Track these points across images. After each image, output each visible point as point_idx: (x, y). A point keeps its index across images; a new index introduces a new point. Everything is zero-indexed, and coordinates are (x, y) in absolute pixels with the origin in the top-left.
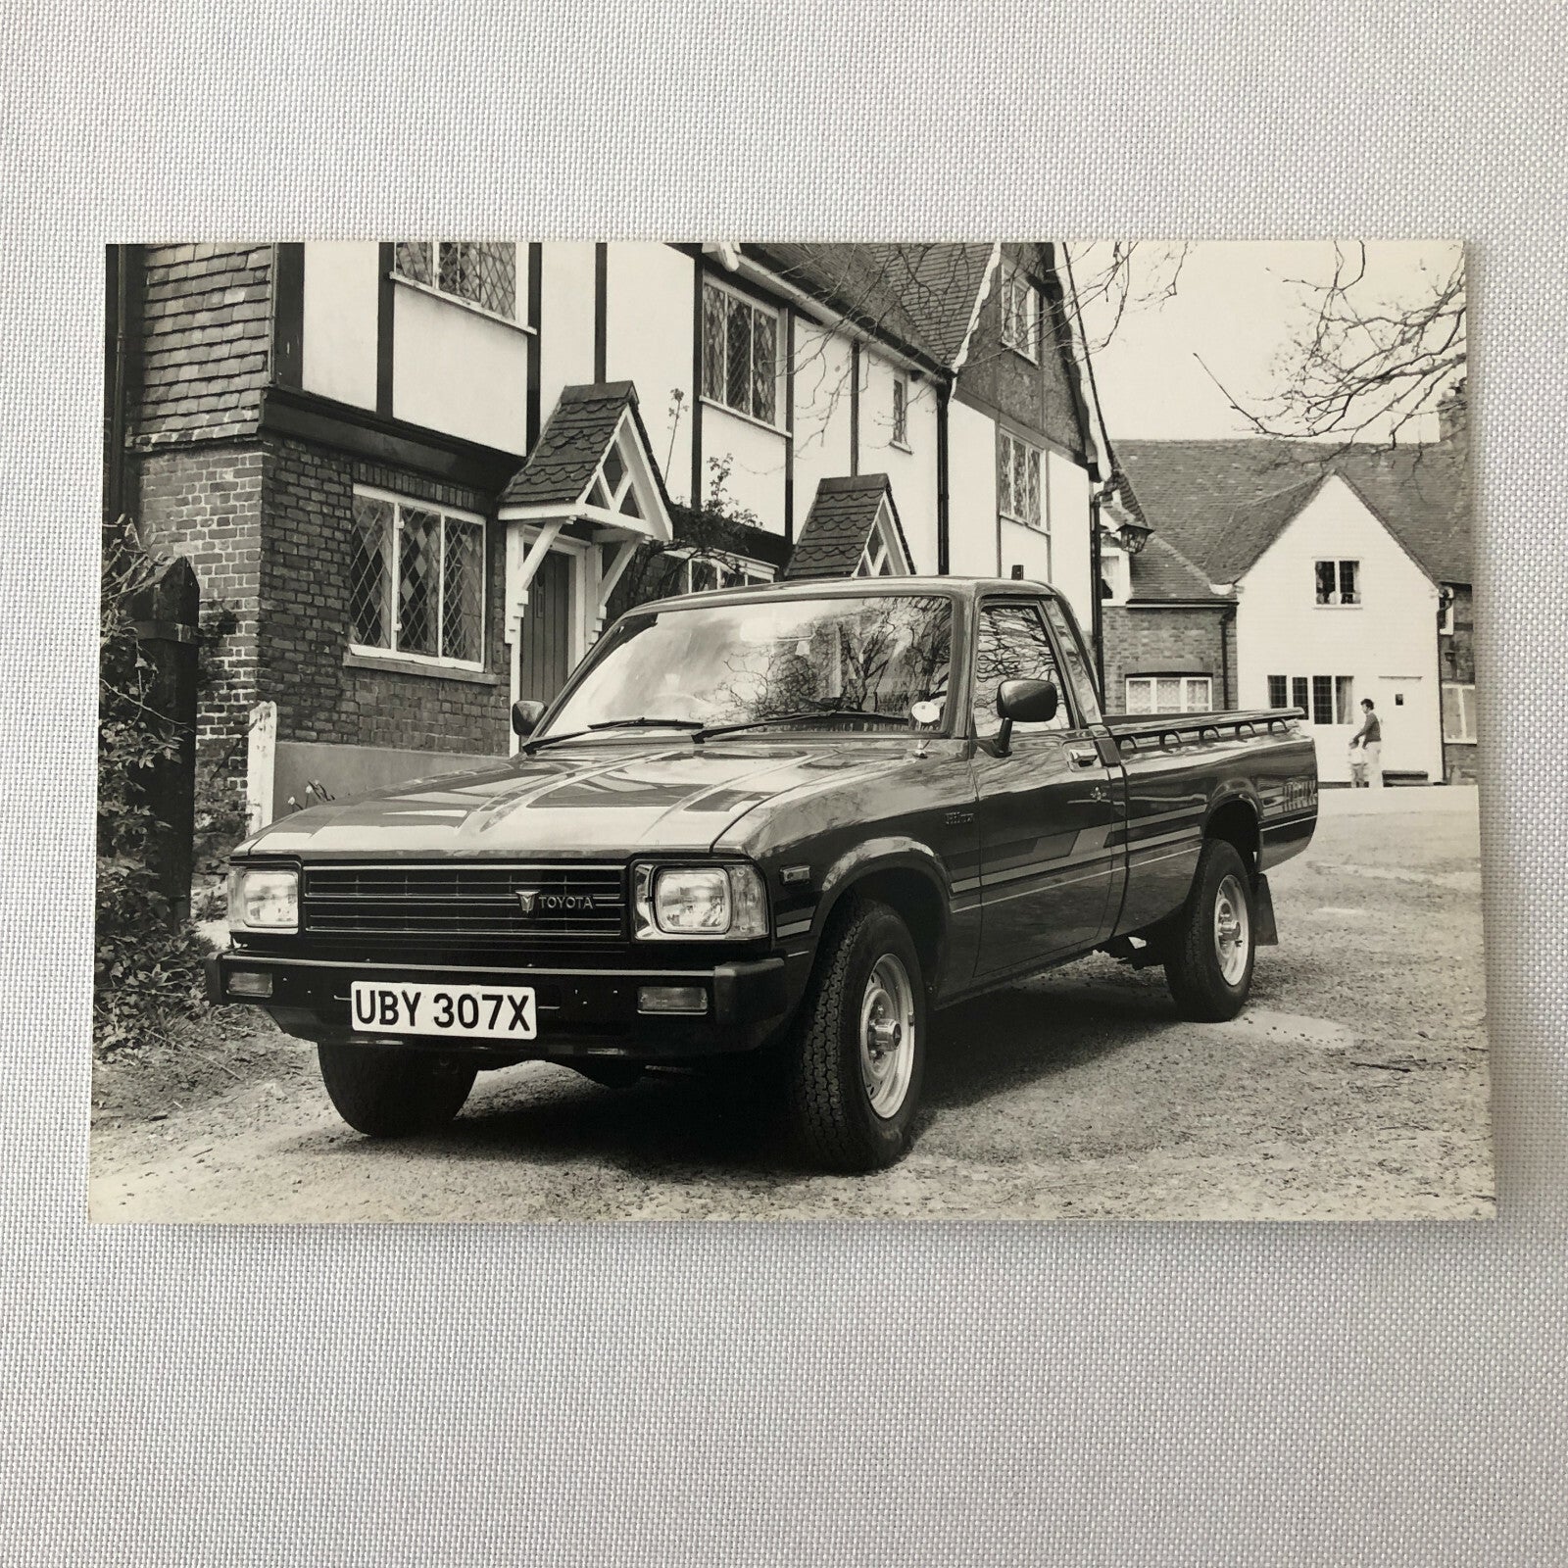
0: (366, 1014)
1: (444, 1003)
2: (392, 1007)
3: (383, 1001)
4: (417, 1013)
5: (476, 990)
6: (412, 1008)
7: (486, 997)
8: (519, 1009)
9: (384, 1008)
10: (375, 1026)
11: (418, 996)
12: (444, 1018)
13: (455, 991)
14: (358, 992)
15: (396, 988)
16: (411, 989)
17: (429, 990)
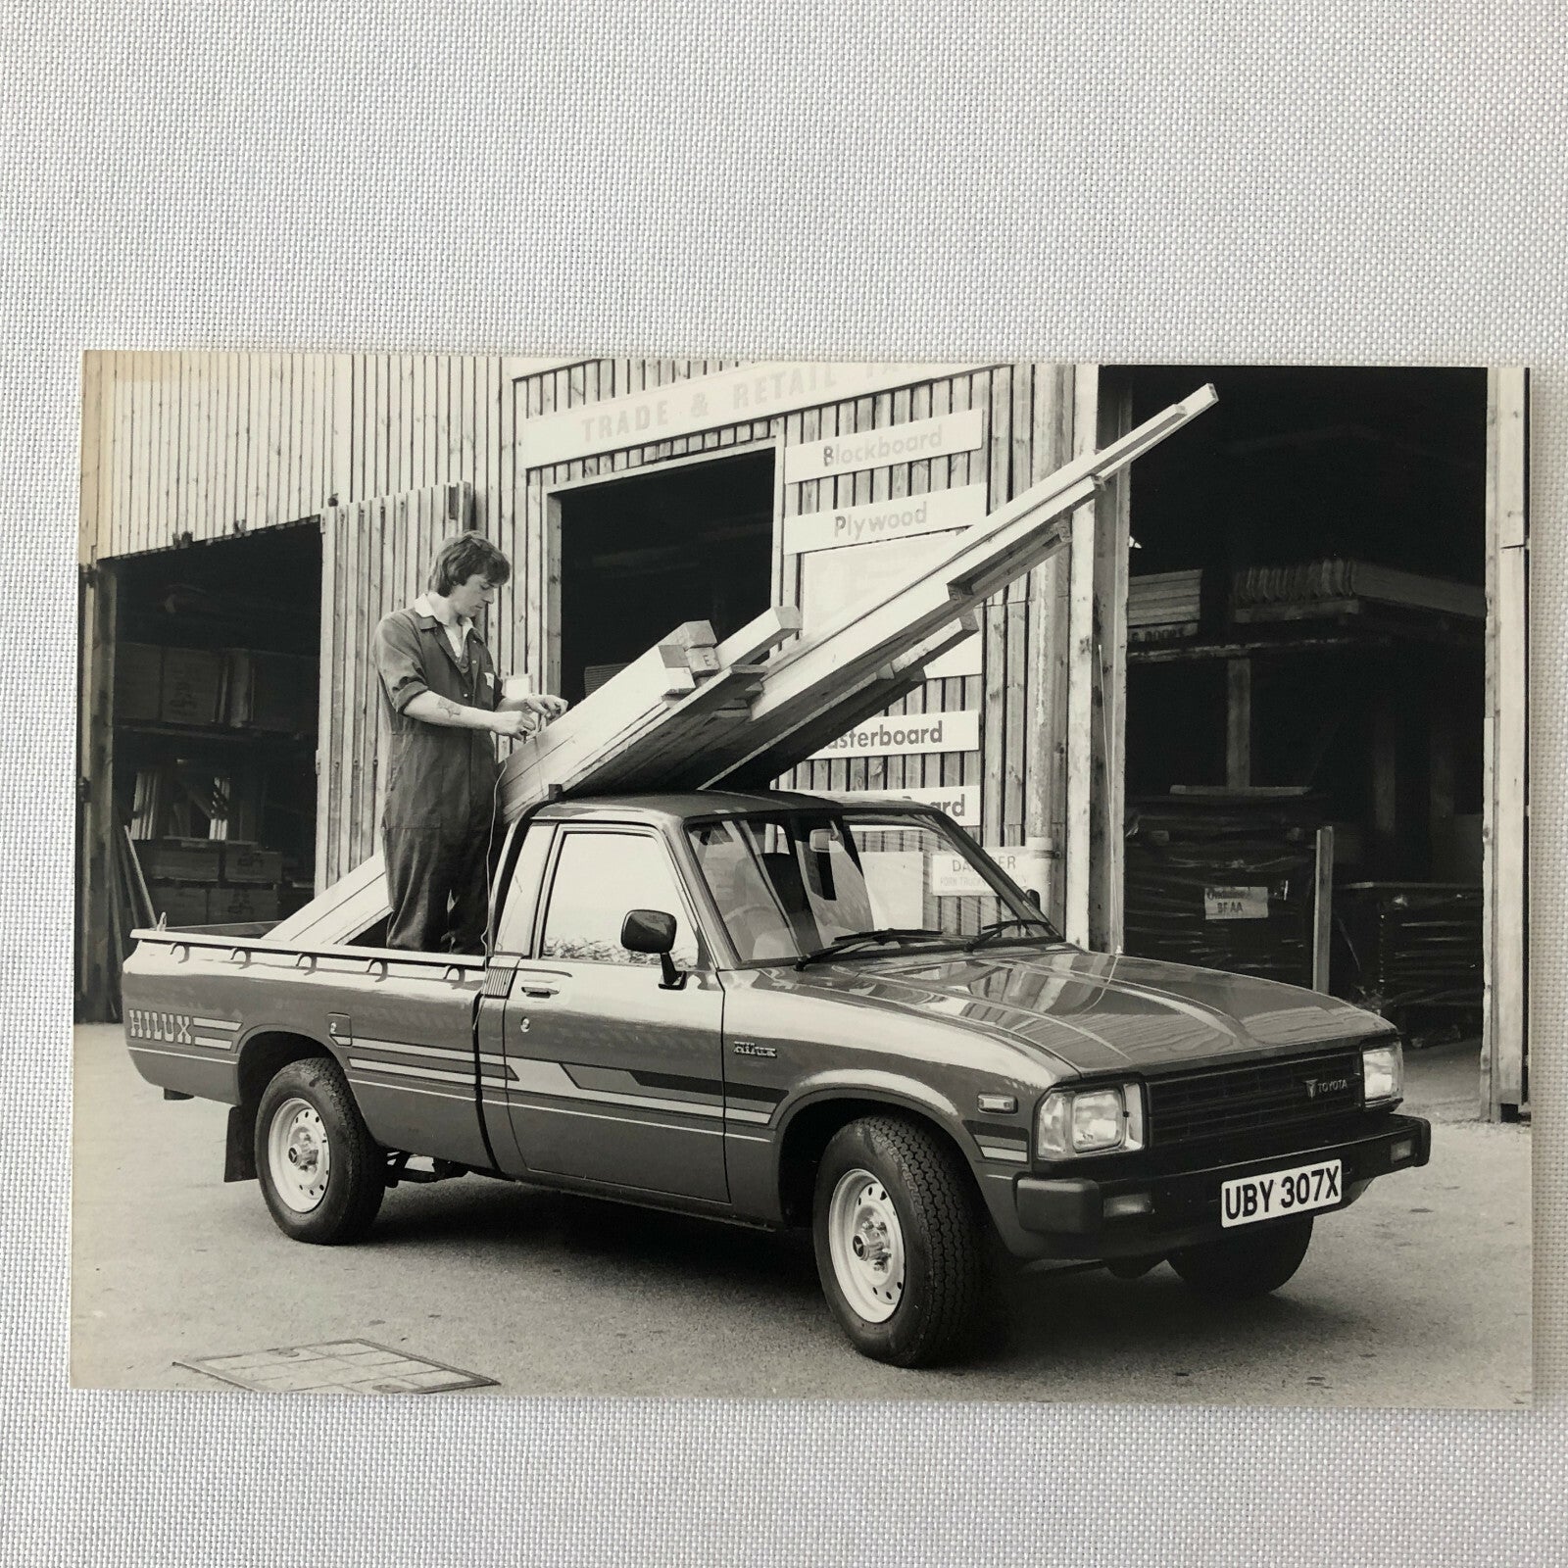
0: (1233, 1210)
1: (1288, 1185)
2: (1253, 1200)
3: (1246, 1194)
4: (1270, 1201)
5: (1308, 1170)
6: (1267, 1196)
7: (1314, 1174)
8: (1332, 1178)
9: (1248, 1200)
10: (1241, 1220)
11: (1272, 1182)
12: (1288, 1199)
13: (1294, 1173)
14: (1228, 1191)
15: (1255, 1180)
16: (1266, 1178)
17: (1278, 1177)
